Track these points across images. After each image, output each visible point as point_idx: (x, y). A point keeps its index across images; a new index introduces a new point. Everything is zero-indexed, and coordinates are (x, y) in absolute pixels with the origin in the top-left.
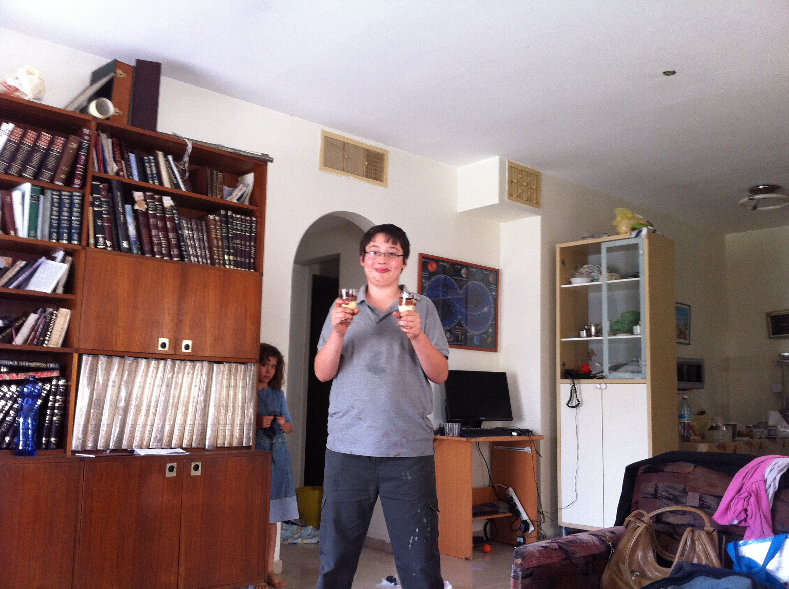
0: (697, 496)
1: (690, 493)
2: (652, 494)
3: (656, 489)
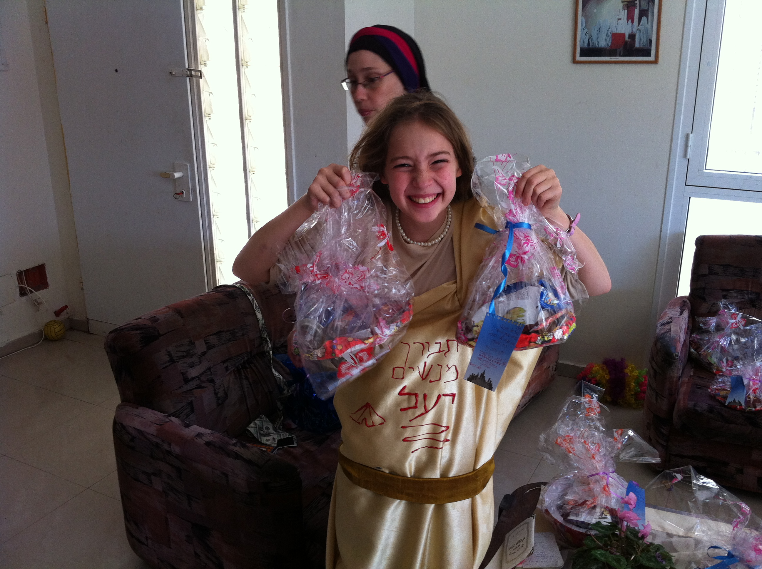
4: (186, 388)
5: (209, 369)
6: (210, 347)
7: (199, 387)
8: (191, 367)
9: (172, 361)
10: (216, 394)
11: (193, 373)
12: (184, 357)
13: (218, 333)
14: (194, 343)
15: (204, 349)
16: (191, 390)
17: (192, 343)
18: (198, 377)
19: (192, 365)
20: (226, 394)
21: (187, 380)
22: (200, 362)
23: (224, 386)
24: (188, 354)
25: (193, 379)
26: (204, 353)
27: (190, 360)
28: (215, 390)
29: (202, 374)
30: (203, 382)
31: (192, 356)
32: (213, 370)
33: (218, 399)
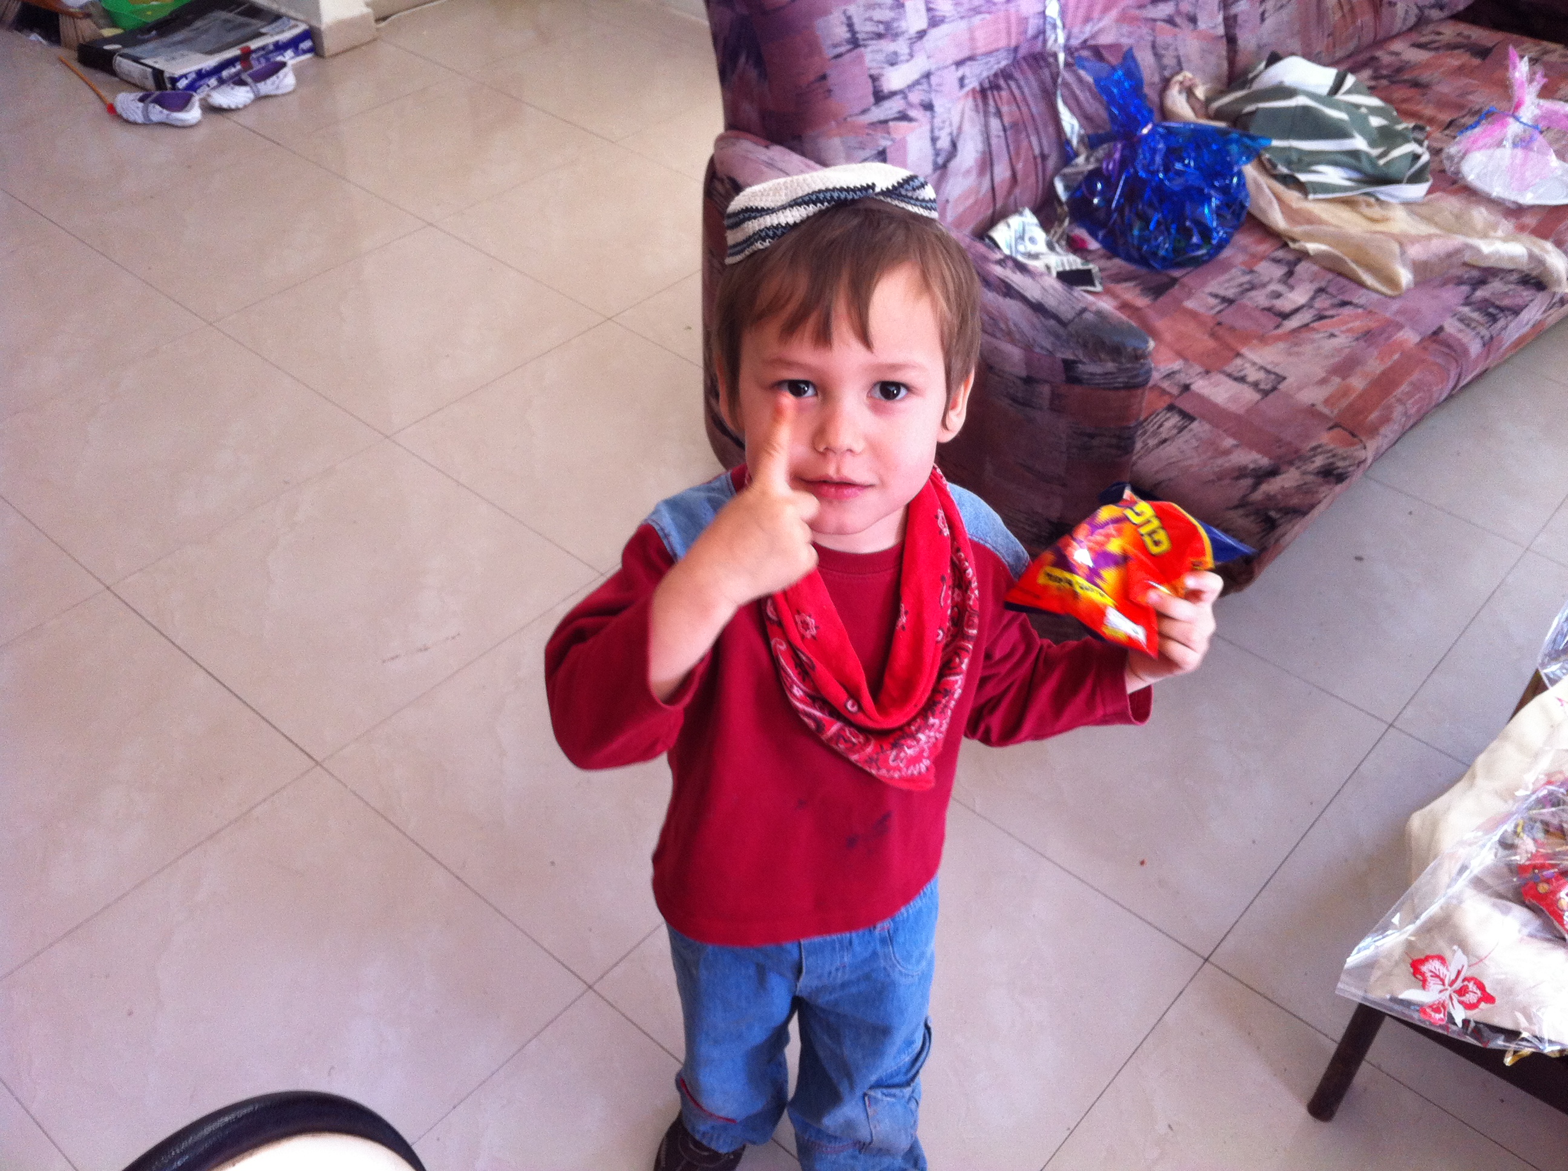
2: (848, 42)
3: (850, 24)
4: (877, 113)
5: (927, 75)
6: (935, 20)
7: (903, 117)
8: (892, 64)
10: (934, 140)
11: (895, 79)
12: (879, 36)
15: (922, 23)
16: (885, 121)
18: (904, 93)
19: (893, 61)
20: (954, 145)
21: (880, 97)
22: (911, 56)
23: (951, 125)
24: (888, 31)
25: (893, 94)
26: (921, 34)
27: (892, 47)
28: (932, 131)
29: (912, 86)
30: (911, 105)
31: (896, 36)
32: (934, 80)
33: (937, 154)
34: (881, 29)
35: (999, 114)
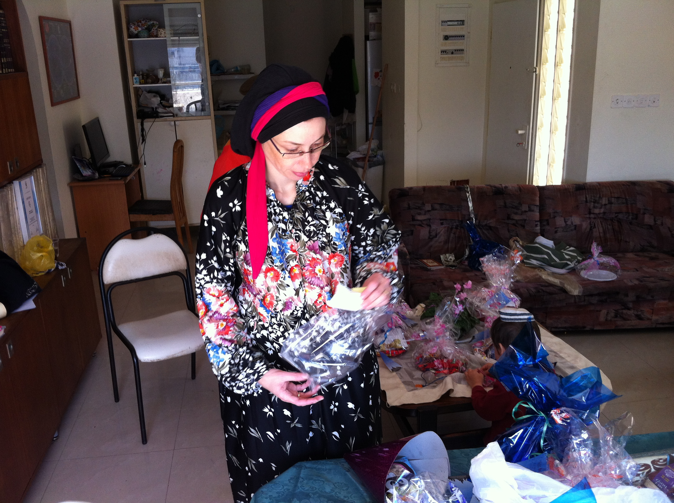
0: (430, 205)
1: (426, 204)
3: (409, 205)
4: (412, 223)
5: (430, 219)
6: (433, 209)
7: (420, 225)
9: (409, 208)
10: (430, 232)
11: (419, 218)
12: (416, 209)
13: (441, 204)
14: (425, 205)
15: (430, 209)
16: (415, 225)
17: (423, 204)
18: (421, 221)
19: (419, 214)
20: (436, 235)
21: (414, 219)
22: (425, 214)
23: (437, 231)
24: (419, 208)
25: (418, 220)
26: (429, 211)
27: (419, 211)
28: (430, 230)
29: (424, 220)
30: (423, 224)
31: (421, 210)
32: (431, 221)
33: (430, 235)
34: (417, 207)
35: (454, 233)
